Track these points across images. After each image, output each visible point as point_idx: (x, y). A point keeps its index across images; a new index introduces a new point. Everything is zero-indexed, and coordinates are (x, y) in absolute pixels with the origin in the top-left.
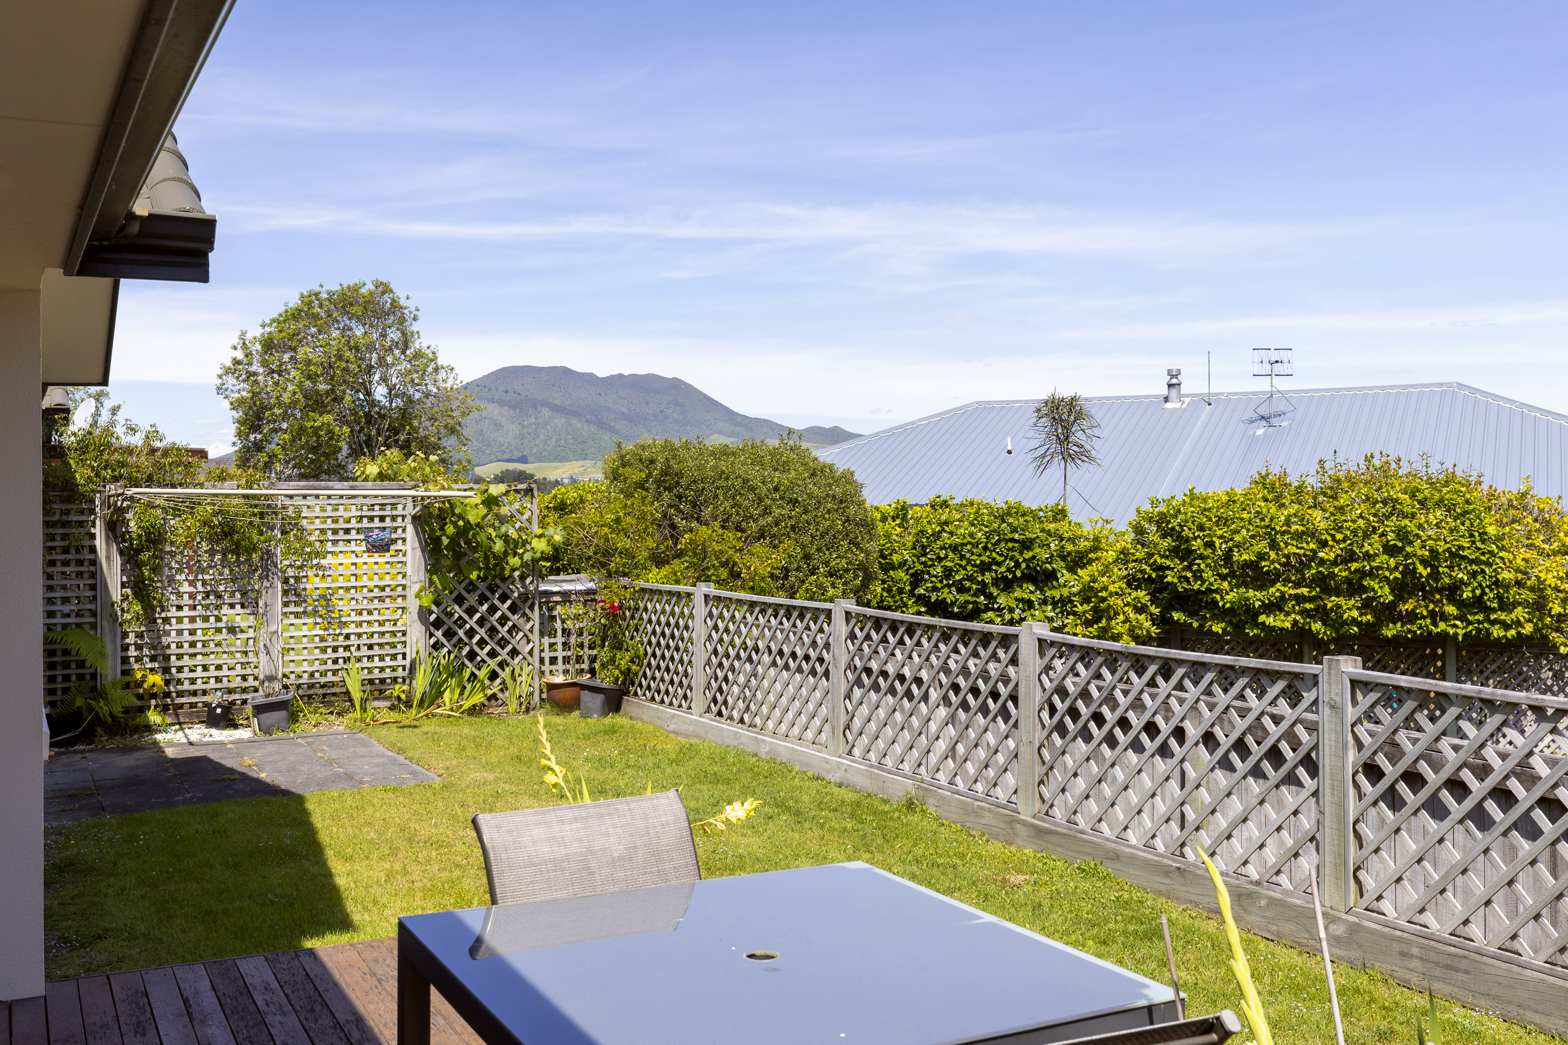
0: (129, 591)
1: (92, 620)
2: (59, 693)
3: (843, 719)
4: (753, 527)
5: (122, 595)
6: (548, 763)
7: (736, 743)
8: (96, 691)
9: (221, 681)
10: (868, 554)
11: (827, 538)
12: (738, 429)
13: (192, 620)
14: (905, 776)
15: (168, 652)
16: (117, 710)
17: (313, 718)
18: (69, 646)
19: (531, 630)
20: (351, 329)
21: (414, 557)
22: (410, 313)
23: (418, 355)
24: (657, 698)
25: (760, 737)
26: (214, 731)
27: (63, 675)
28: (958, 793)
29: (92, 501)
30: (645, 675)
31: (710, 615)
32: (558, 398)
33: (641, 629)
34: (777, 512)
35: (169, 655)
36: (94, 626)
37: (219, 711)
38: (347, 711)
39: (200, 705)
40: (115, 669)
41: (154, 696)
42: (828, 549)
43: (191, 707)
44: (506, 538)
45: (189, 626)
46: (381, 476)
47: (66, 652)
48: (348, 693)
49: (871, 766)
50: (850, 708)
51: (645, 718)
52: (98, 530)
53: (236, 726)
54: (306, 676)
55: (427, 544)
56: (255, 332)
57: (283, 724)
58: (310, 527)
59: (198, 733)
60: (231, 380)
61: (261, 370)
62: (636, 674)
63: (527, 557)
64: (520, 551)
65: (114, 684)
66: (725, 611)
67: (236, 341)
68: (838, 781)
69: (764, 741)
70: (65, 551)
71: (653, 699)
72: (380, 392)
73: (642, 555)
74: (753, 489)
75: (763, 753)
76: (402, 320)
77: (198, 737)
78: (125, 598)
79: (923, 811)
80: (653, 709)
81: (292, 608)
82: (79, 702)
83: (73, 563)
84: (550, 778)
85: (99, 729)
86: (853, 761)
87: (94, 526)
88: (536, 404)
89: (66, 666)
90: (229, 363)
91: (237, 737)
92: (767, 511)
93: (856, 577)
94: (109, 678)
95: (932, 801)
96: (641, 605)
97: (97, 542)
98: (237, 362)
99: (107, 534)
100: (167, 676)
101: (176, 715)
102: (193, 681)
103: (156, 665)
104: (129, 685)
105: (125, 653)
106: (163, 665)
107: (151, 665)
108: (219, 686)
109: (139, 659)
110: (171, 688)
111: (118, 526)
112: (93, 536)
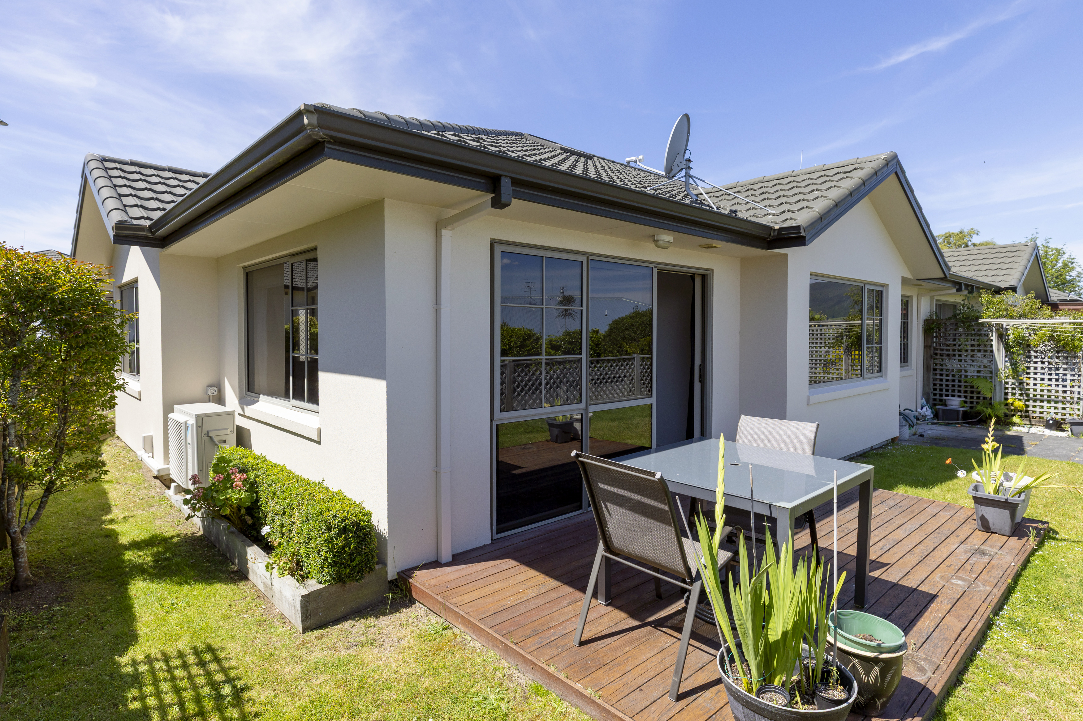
0: (1009, 364)
1: (990, 375)
2: (975, 403)
5: (1005, 366)
8: (991, 405)
13: (1042, 379)
15: (1029, 392)
16: (1001, 414)
18: (974, 384)
26: (1047, 431)
27: (977, 397)
29: (992, 326)
35: (1029, 394)
36: (991, 378)
37: (1053, 422)
39: (1044, 418)
40: (1000, 397)
41: (1020, 411)
43: (1039, 419)
47: (972, 387)
52: (994, 338)
53: (1060, 430)
59: (1038, 430)
65: (1000, 404)
70: (979, 345)
77: (1038, 432)
78: (1006, 368)
82: (981, 408)
83: (982, 351)
87: (992, 335)
89: (972, 392)
91: (1059, 435)
94: (998, 400)
97: (993, 343)
99: (998, 339)
100: (1027, 403)
101: (1030, 421)
102: (1042, 407)
103: (1022, 398)
104: (1007, 405)
105: (1007, 391)
106: (1025, 398)
107: (1019, 397)
108: (1056, 411)
109: (1013, 394)
110: (1029, 409)
111: (1004, 337)
112: (992, 340)
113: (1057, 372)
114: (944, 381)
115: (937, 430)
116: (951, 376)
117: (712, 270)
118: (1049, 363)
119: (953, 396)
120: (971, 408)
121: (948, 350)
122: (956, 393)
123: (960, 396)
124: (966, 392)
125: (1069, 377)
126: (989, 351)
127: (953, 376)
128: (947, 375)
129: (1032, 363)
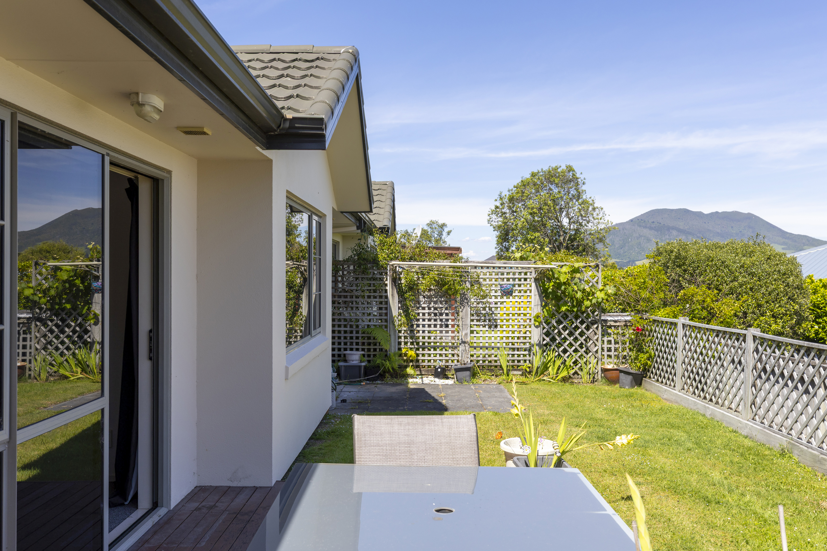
0: (401, 311)
1: (385, 324)
2: (372, 356)
3: (751, 398)
4: (725, 288)
5: (398, 313)
6: (514, 403)
7: (695, 408)
8: (386, 356)
9: (442, 356)
10: (801, 305)
11: (773, 295)
12: (787, 240)
13: (429, 326)
14: (783, 436)
15: (419, 340)
16: (396, 366)
17: (483, 377)
18: (371, 335)
19: (597, 340)
20: (552, 190)
21: (535, 300)
22: (582, 180)
23: (584, 202)
24: (660, 380)
25: (707, 405)
26: (437, 380)
27: (374, 349)
28: (812, 448)
29: (386, 269)
30: (654, 367)
31: (686, 335)
32: (681, 225)
33: (653, 342)
34: (741, 279)
35: (419, 342)
36: (386, 327)
37: (439, 370)
38: (500, 375)
39: (432, 366)
40: (395, 347)
41: (412, 361)
42: (773, 302)
43: (428, 367)
44: (584, 291)
45: (428, 329)
46: (522, 258)
47: (369, 338)
48: (501, 366)
49: (764, 428)
50: (754, 392)
51: (653, 390)
52: (388, 282)
53: (447, 378)
54: (481, 356)
55: (542, 293)
56: (506, 193)
57: (468, 378)
58: (484, 283)
59: (429, 380)
60: (494, 216)
61: (508, 211)
62: (650, 366)
63: (594, 301)
64: (590, 298)
65: (395, 355)
66: (692, 333)
67: (497, 197)
68: (746, 434)
69: (708, 408)
70: (375, 291)
71: (658, 380)
72: (565, 222)
73: (656, 302)
74: (727, 266)
75: (708, 414)
76: (577, 184)
77: (429, 381)
78: (400, 315)
79: (790, 457)
80: (656, 386)
81: (475, 322)
82: (379, 361)
83: (378, 297)
84: (514, 411)
85: (387, 375)
86: (755, 424)
87: (387, 280)
88: (669, 229)
89: (369, 344)
90: (493, 208)
91: (446, 383)
92: (735, 279)
93: (792, 319)
94: (393, 351)
95: (796, 452)
96: (653, 329)
97: (388, 288)
98: (497, 207)
99: (392, 284)
100: (418, 352)
101: (420, 371)
102: (429, 355)
103: (413, 347)
104: (400, 355)
105: (400, 340)
106: (416, 347)
107: (411, 346)
108: (441, 358)
109: (406, 343)
110: (419, 358)
111: (397, 281)
112: (386, 285)
113: (441, 317)
114: (342, 332)
115: (350, 392)
116: (349, 326)
117: (169, 172)
118: (436, 309)
119: (351, 349)
120: (369, 361)
121: (346, 297)
122: (355, 347)
123: (357, 350)
124: (363, 344)
125: (450, 322)
126: (384, 297)
127: (351, 326)
128: (345, 326)
129: (420, 308)
